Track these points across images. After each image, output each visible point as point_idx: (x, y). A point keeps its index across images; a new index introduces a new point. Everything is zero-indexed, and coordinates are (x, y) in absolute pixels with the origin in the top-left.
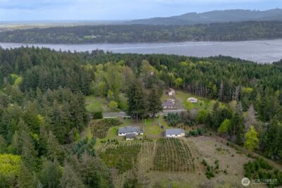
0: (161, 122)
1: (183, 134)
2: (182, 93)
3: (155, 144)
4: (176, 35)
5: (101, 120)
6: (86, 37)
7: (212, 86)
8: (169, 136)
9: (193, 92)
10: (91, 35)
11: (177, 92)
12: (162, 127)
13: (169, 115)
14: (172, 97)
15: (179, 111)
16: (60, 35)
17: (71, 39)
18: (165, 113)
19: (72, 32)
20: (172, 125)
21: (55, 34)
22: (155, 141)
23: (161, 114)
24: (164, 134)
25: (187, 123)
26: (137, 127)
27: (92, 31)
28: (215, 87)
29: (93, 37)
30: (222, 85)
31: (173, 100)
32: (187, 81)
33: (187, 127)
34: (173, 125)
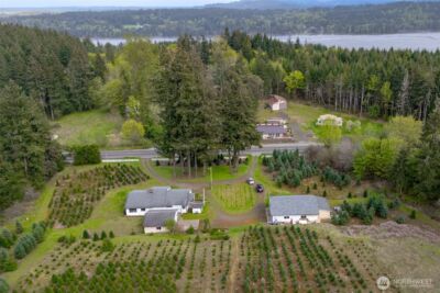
0: (254, 174)
1: (326, 214)
2: (302, 106)
3: (236, 249)
4: (278, 24)
5: (92, 167)
6: (126, 27)
7: (380, 86)
8: (281, 219)
9: (329, 103)
10: (134, 23)
11: (292, 103)
12: (258, 189)
13: (275, 154)
14: (281, 114)
15: (302, 145)
16: (82, 23)
17: (100, 30)
18: (267, 150)
19: (103, 19)
20: (285, 182)
21: (74, 22)
22: (236, 238)
23: (255, 153)
24: (263, 211)
25: (327, 179)
26: (186, 190)
27: (137, 17)
28: (386, 89)
29: (138, 26)
30: (405, 83)
31: (283, 121)
32: (315, 78)
33: (331, 189)
34: (289, 183)
